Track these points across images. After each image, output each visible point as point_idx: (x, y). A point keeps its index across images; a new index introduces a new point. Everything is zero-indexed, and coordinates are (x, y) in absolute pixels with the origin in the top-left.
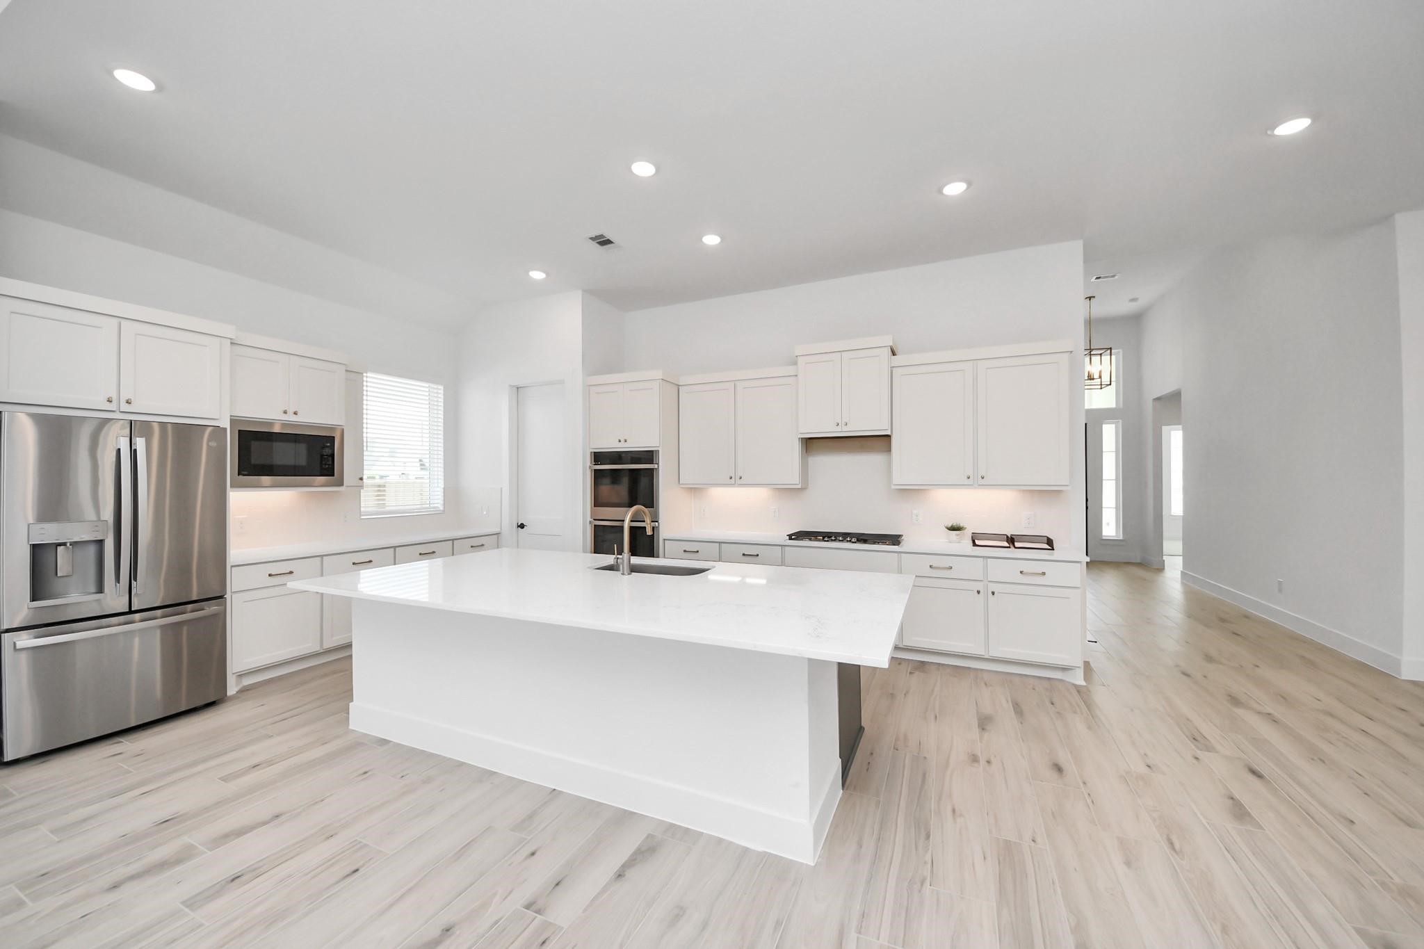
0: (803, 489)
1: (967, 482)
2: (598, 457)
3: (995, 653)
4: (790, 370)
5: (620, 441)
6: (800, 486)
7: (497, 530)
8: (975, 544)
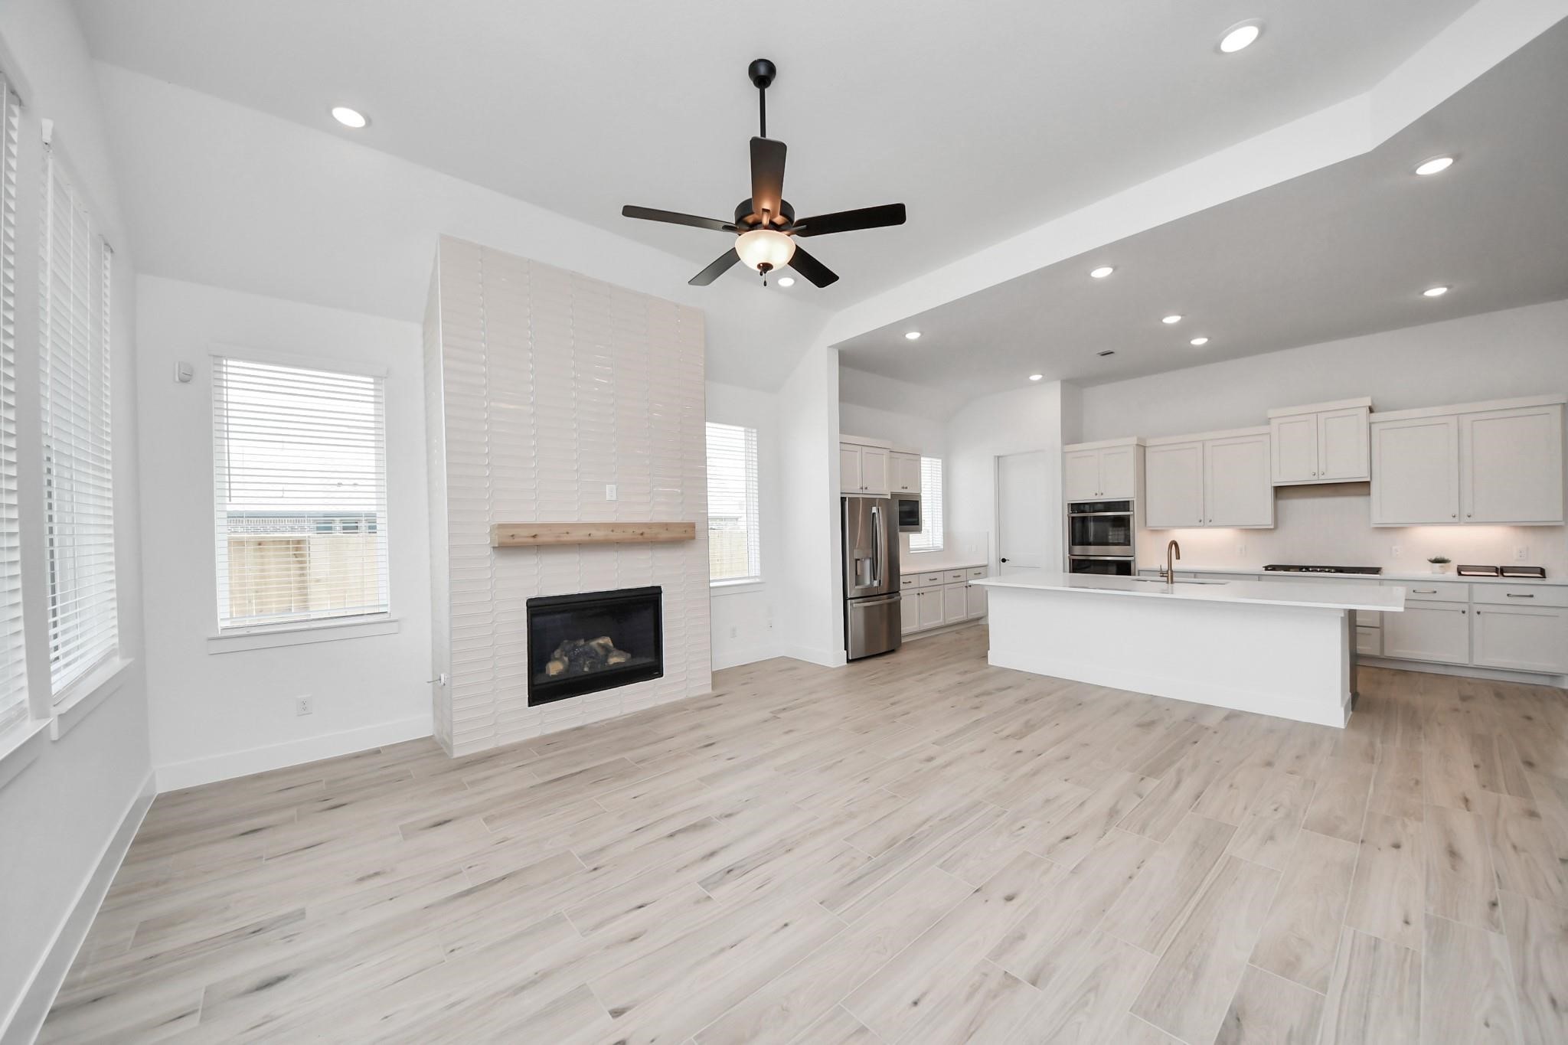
0: (1276, 528)
1: (1454, 520)
2: (1076, 507)
3: (1478, 661)
4: (1264, 429)
5: (1096, 494)
6: (1272, 527)
7: (985, 563)
8: (1460, 574)
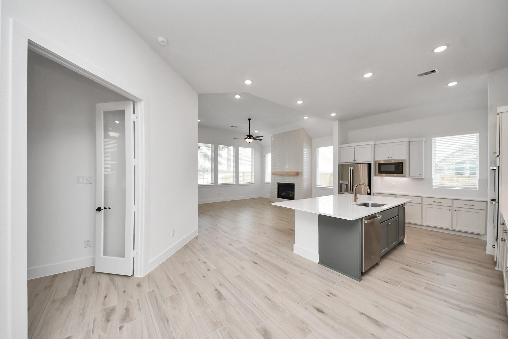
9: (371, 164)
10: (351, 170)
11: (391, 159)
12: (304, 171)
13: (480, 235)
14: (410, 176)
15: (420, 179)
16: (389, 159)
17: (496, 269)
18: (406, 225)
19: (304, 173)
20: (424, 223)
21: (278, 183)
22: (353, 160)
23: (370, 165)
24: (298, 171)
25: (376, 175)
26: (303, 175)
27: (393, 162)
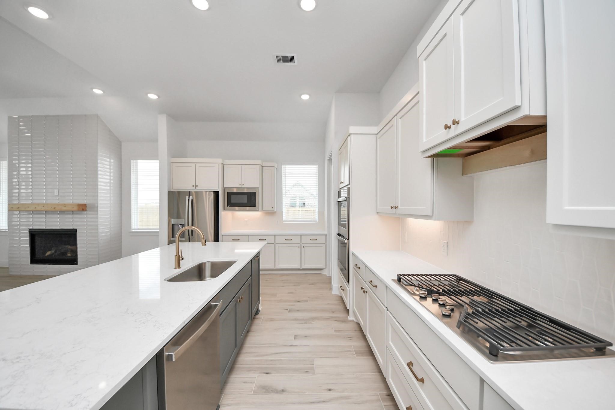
9: (218, 192)
10: (189, 200)
11: (243, 187)
12: (100, 202)
13: (321, 270)
14: (263, 209)
15: (271, 213)
16: (240, 186)
17: (349, 318)
18: (261, 272)
19: (99, 206)
20: (277, 267)
21: (30, 229)
22: (193, 186)
23: (217, 194)
24: (84, 202)
25: (225, 209)
26: (97, 211)
27: (245, 191)
